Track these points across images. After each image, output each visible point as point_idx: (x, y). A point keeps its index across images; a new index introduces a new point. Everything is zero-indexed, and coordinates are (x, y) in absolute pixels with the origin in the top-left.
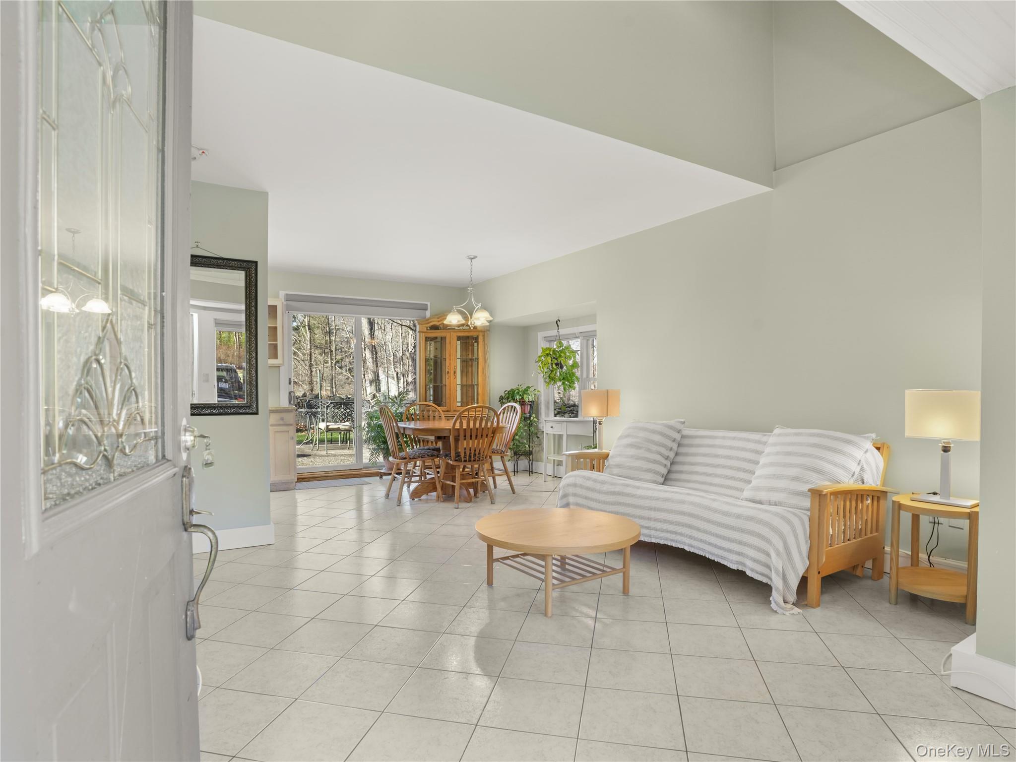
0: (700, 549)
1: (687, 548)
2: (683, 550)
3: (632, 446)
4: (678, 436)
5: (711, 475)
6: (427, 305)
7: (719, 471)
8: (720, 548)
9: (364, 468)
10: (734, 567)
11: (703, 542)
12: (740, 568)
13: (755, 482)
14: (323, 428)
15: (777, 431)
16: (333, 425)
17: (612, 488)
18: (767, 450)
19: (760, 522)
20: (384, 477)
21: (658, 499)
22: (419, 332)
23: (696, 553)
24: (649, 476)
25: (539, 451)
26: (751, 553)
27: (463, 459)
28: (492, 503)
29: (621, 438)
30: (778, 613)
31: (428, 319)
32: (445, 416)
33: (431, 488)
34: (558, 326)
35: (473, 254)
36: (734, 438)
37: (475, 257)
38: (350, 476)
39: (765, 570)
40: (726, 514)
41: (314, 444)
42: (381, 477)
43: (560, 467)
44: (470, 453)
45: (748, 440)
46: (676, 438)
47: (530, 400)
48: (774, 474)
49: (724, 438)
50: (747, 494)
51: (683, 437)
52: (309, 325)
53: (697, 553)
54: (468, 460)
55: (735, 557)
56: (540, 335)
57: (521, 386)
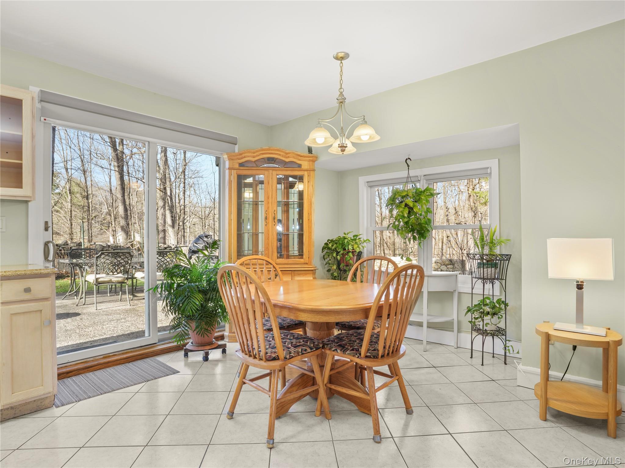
6: (236, 138)
9: (159, 341)
14: (92, 281)
16: (103, 277)
22: (229, 169)
27: (380, 354)
34: (408, 166)
41: (79, 298)
42: (186, 355)
47: (361, 250)
52: (70, 190)
54: (386, 355)
56: (362, 180)
57: (347, 234)
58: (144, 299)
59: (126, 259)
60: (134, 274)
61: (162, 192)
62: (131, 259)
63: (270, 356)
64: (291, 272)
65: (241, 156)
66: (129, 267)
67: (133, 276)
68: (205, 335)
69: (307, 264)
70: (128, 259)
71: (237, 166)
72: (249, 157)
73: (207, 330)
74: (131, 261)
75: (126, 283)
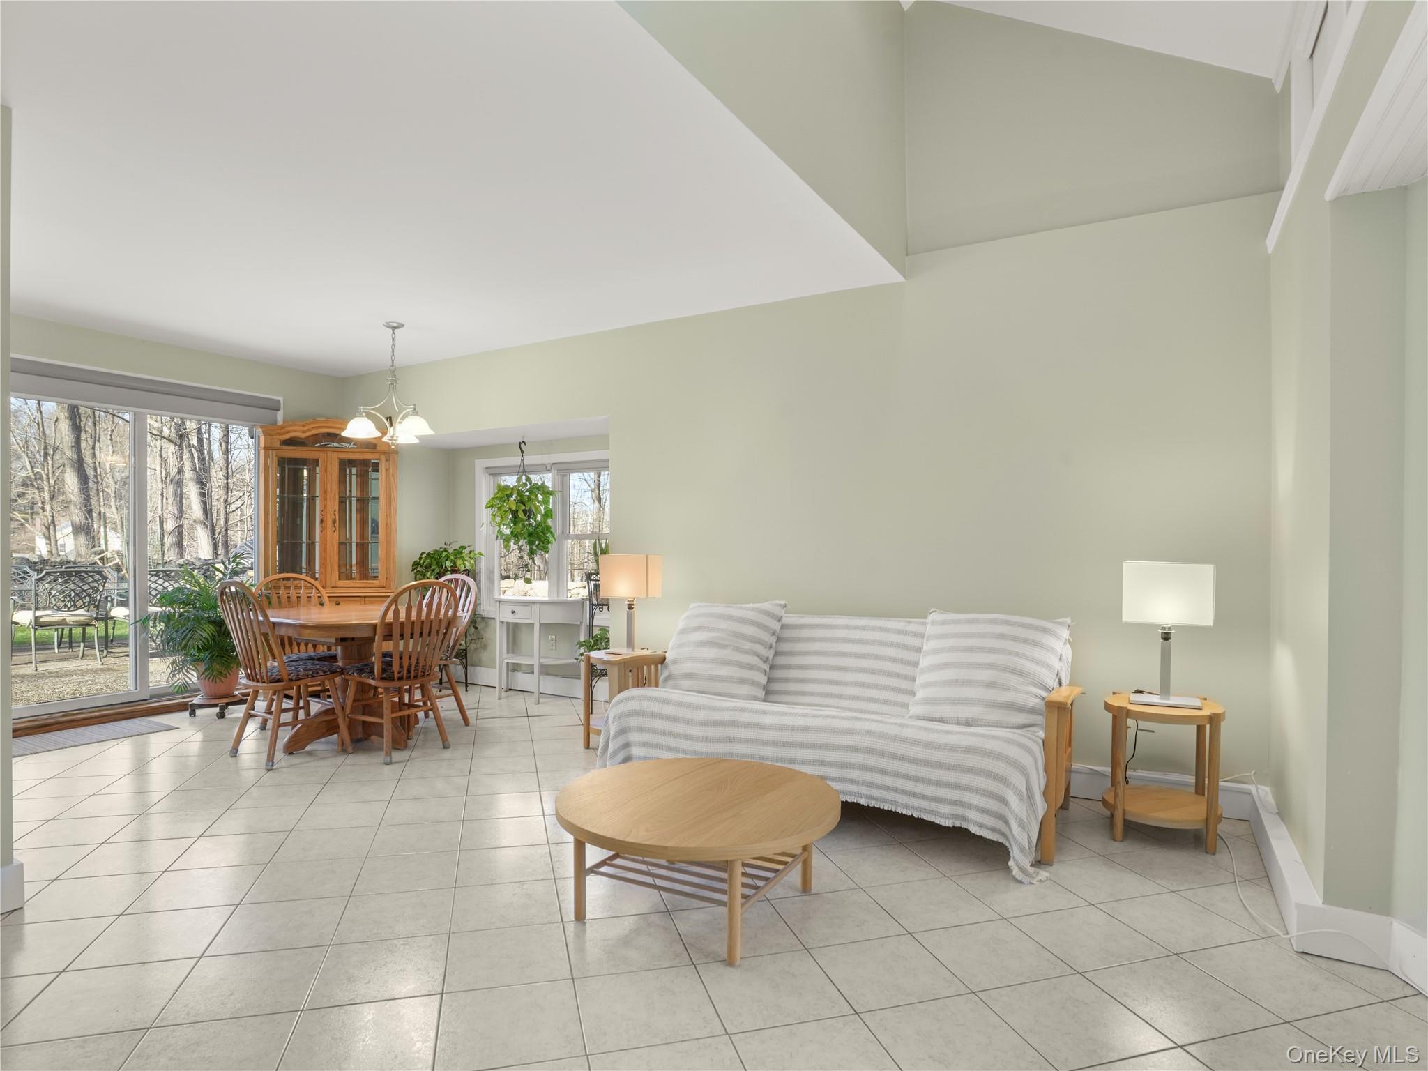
0: (885, 801)
1: (863, 802)
2: (857, 804)
3: (710, 643)
4: (776, 626)
5: (837, 683)
6: (279, 401)
7: (850, 677)
8: (923, 797)
9: (152, 697)
10: (948, 823)
11: (893, 790)
12: (957, 824)
13: (921, 694)
14: (26, 623)
15: (931, 617)
16: (49, 615)
17: (717, 716)
18: (928, 646)
19: (988, 754)
20: (198, 712)
21: (805, 729)
22: (266, 445)
23: (879, 808)
24: (746, 690)
25: (476, 649)
26: (977, 800)
27: (396, 675)
28: (446, 746)
29: (684, 631)
30: (1023, 883)
31: (282, 427)
32: (329, 597)
33: (324, 730)
34: (522, 452)
35: (395, 320)
36: (864, 628)
37: (400, 326)
38: (122, 716)
39: (999, 825)
40: (931, 746)
42: (193, 713)
43: (516, 673)
44: (410, 665)
45: (888, 630)
46: (776, 628)
47: (467, 568)
48: (957, 680)
49: (847, 627)
50: (915, 710)
51: (783, 627)
53: (882, 807)
54: (405, 677)
55: (948, 809)
56: (480, 464)
57: (450, 545)
58: (128, 656)
59: (95, 585)
60: (111, 610)
61: (175, 444)
62: (105, 583)
63: (274, 678)
64: (359, 599)
65: (283, 431)
66: (101, 596)
67: (107, 615)
68: (218, 680)
69: (383, 587)
70: (99, 584)
71: (277, 444)
72: (295, 431)
73: (221, 673)
74: (104, 587)
75: (94, 625)
